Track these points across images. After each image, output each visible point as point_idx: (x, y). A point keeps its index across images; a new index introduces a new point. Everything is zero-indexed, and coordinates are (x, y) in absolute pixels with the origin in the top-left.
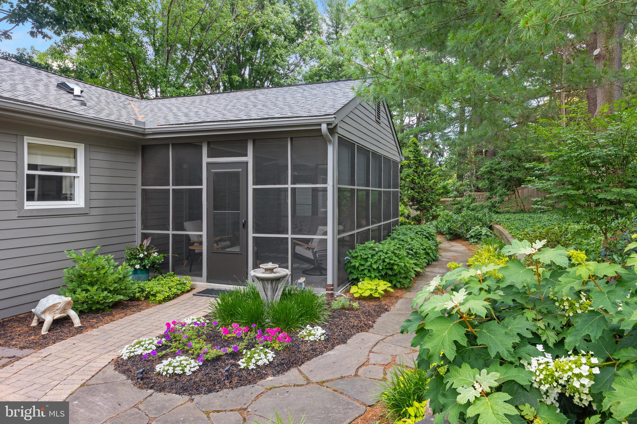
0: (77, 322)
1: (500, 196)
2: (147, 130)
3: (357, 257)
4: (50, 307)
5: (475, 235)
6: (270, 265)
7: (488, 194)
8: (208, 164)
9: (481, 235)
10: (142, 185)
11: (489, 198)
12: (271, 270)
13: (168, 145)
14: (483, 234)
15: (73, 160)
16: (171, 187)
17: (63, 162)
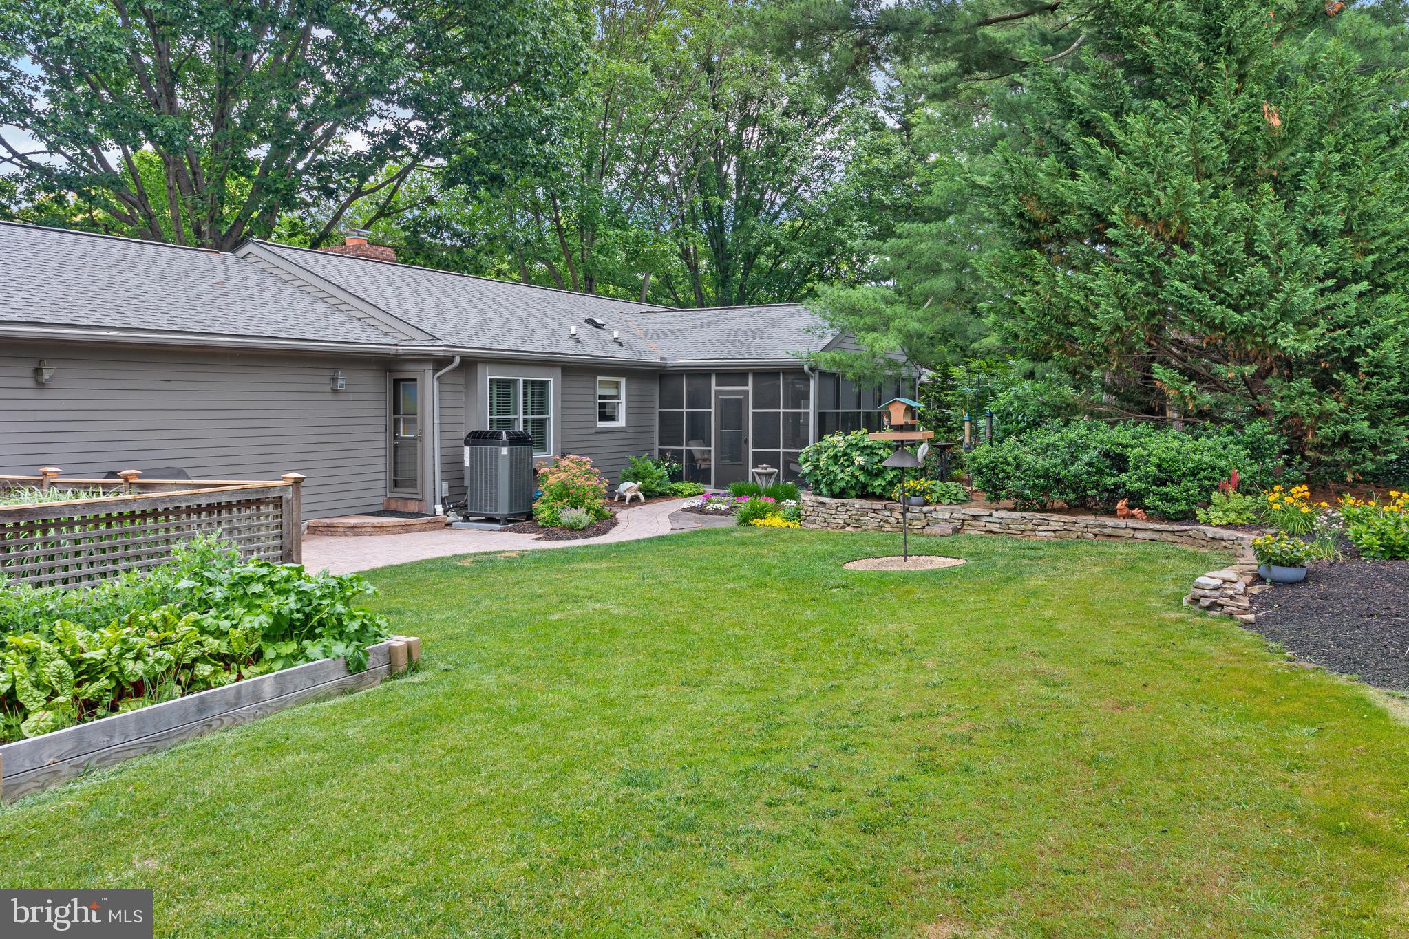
0: (642, 499)
2: (668, 364)
4: (630, 489)
8: (716, 391)
10: (660, 409)
13: (682, 376)
16: (685, 410)
17: (612, 392)
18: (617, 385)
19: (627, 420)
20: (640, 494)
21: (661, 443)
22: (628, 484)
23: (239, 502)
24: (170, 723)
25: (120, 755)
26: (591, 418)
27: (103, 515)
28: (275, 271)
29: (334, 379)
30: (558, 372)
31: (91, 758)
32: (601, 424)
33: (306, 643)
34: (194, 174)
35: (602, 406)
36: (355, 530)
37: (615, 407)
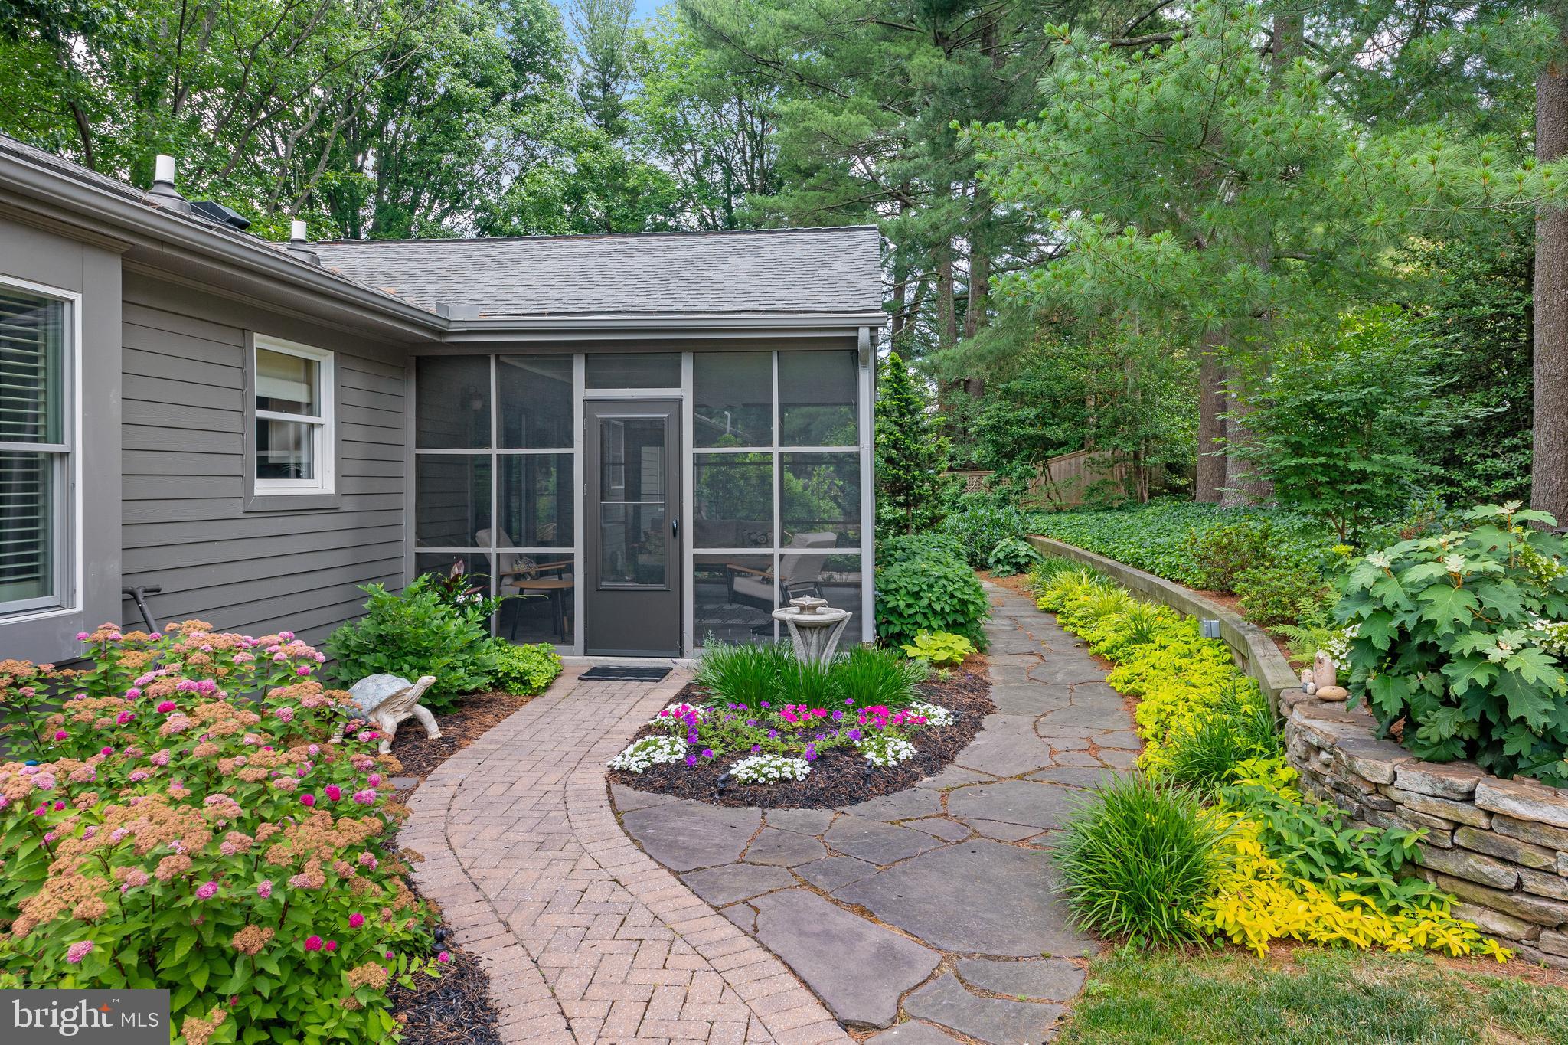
0: (434, 730)
1: (1020, 478)
2: (453, 325)
3: (896, 590)
4: (387, 700)
5: (1006, 557)
6: (807, 600)
7: (992, 475)
8: (587, 402)
9: (1017, 556)
10: (418, 447)
11: (996, 483)
12: (812, 609)
13: (487, 359)
14: (1022, 554)
15: (304, 387)
16: (494, 451)
17: (296, 392)
18: (309, 368)
19: (340, 476)
20: (424, 713)
21: (422, 539)
22: (388, 684)
26: (234, 466)
30: (110, 273)
32: (265, 488)
35: (263, 426)
37: (302, 439)
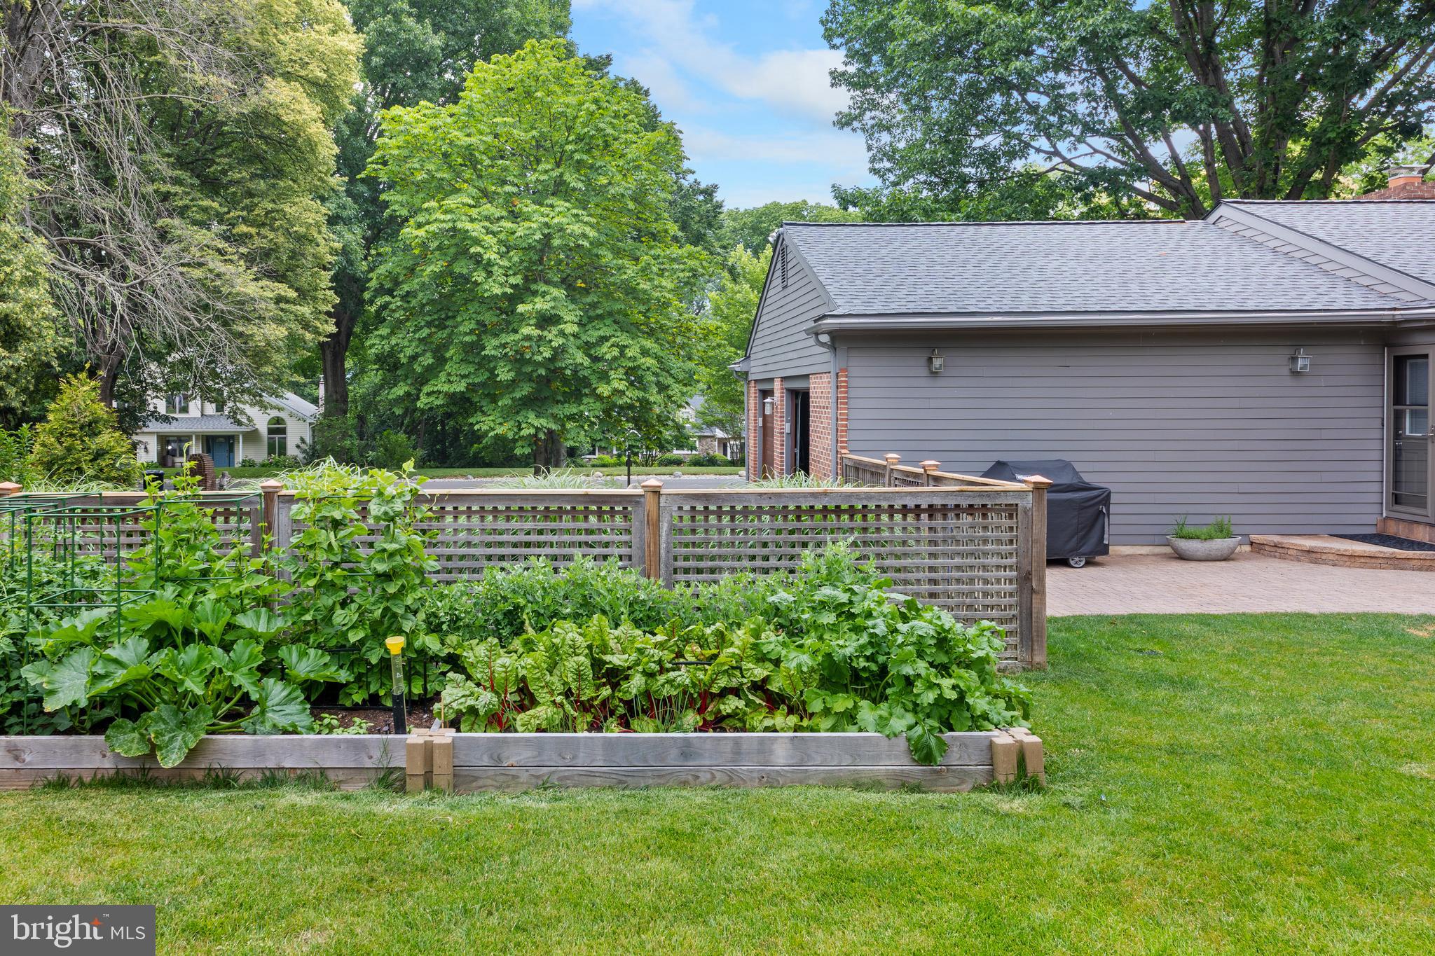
23: (957, 506)
24: (646, 761)
25: (584, 779)
27: (792, 507)
28: (1248, 233)
29: (1294, 359)
31: (553, 772)
33: (864, 704)
34: (1243, 144)
36: (1312, 556)
